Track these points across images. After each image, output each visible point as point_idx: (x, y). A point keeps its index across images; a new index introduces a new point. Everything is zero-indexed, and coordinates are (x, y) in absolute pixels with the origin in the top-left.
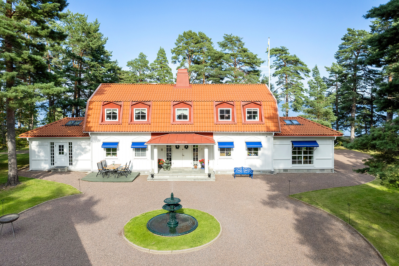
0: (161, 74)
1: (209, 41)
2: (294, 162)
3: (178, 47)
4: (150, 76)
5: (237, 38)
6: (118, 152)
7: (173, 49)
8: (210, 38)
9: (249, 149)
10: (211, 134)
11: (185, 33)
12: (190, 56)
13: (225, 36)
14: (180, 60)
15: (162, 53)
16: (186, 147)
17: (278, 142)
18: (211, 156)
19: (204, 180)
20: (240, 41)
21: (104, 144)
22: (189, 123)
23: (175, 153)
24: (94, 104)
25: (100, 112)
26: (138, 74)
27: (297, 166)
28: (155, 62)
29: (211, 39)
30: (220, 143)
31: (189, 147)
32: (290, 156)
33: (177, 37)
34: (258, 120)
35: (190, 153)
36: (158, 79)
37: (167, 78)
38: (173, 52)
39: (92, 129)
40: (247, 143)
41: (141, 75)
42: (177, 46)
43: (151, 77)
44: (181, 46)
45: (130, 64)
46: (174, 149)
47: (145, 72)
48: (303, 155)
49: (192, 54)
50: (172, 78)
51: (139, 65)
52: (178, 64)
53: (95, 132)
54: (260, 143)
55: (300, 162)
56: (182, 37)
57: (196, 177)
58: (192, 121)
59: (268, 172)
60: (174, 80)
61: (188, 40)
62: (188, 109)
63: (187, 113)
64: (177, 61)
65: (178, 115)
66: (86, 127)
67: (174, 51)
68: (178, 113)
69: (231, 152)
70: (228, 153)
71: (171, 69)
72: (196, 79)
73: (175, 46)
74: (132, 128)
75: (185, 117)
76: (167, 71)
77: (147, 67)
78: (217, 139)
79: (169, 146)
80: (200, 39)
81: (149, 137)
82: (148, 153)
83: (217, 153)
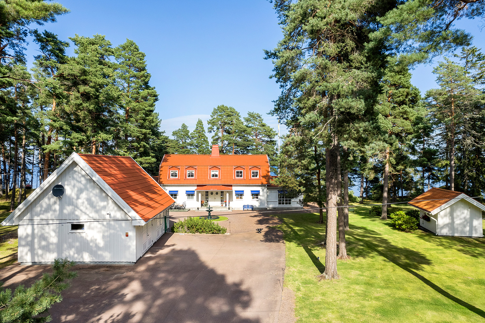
0: (199, 143)
1: (238, 115)
2: (280, 203)
3: (213, 119)
5: (258, 115)
6: (177, 197)
7: (209, 121)
8: (238, 112)
9: (253, 195)
10: (231, 186)
11: (218, 107)
12: (222, 127)
13: (249, 113)
14: (214, 130)
15: (200, 123)
16: (217, 193)
17: (269, 191)
18: (231, 199)
19: (226, 211)
20: (260, 117)
21: (170, 191)
23: (210, 197)
24: (163, 167)
25: (167, 173)
26: (181, 143)
27: (281, 206)
28: (194, 132)
30: (236, 191)
31: (219, 193)
32: (277, 200)
33: (212, 110)
34: (258, 178)
35: (219, 197)
36: (197, 146)
37: (204, 145)
38: (209, 123)
39: (163, 183)
40: (252, 191)
41: (183, 143)
43: (191, 145)
44: (215, 118)
45: (174, 134)
46: (209, 194)
47: (187, 141)
48: (285, 199)
49: (224, 125)
50: (208, 146)
51: (182, 135)
52: (213, 134)
53: (165, 184)
54: (259, 191)
55: (283, 203)
56: (216, 110)
57: (222, 209)
58: (220, 178)
59: (263, 209)
60: (210, 147)
61: (221, 113)
62: (218, 171)
63: (217, 173)
64: (212, 131)
68: (212, 173)
69: (243, 197)
70: (241, 197)
71: (207, 138)
72: (227, 146)
73: (211, 118)
74: (186, 182)
75: (216, 176)
76: (204, 139)
77: (188, 136)
78: (234, 189)
79: (207, 192)
80: (230, 113)
81: (196, 188)
82: (195, 197)
83: (234, 197)
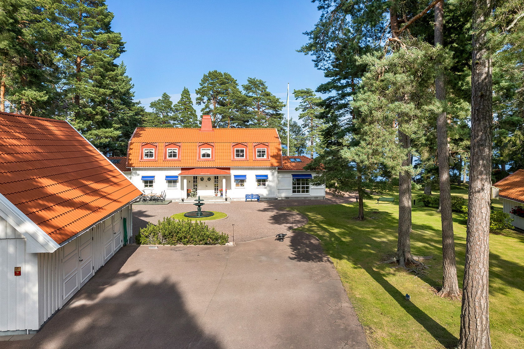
0: (185, 116)
1: (234, 83)
2: (294, 192)
4: (174, 118)
5: (260, 81)
6: (154, 184)
7: (198, 90)
8: (235, 79)
9: (259, 181)
10: (229, 169)
11: (210, 73)
12: (215, 98)
13: (249, 79)
14: (204, 101)
15: (186, 93)
16: (209, 179)
17: (281, 176)
18: (228, 186)
19: (222, 203)
20: (263, 85)
21: (143, 177)
22: (211, 160)
23: (200, 184)
24: (134, 144)
25: (139, 151)
26: (161, 116)
27: (297, 195)
28: (178, 103)
29: (236, 81)
30: (235, 176)
31: (212, 179)
32: (291, 187)
33: (202, 77)
34: (266, 158)
35: (212, 184)
36: (182, 121)
37: (191, 120)
38: (197, 93)
39: (133, 165)
40: (257, 176)
41: (164, 117)
42: (202, 87)
44: (205, 87)
45: (153, 105)
46: (199, 180)
47: (169, 114)
48: (301, 186)
49: (217, 95)
50: (197, 120)
51: (162, 106)
52: (203, 106)
53: (136, 168)
54: (266, 176)
55: (299, 192)
56: (207, 77)
57: (216, 201)
58: (214, 158)
59: (273, 199)
60: (198, 122)
61: (213, 80)
62: (211, 149)
63: (209, 152)
64: (202, 102)
65: (203, 153)
66: (129, 163)
67: (199, 92)
68: (203, 152)
69: (244, 183)
70: (242, 184)
71: (195, 111)
72: (221, 121)
73: (200, 87)
74: (166, 165)
75: (208, 155)
76: (191, 112)
77: (171, 108)
78: (233, 173)
79: (195, 178)
80: (225, 80)
81: (180, 172)
82: (179, 184)
83: (233, 183)
